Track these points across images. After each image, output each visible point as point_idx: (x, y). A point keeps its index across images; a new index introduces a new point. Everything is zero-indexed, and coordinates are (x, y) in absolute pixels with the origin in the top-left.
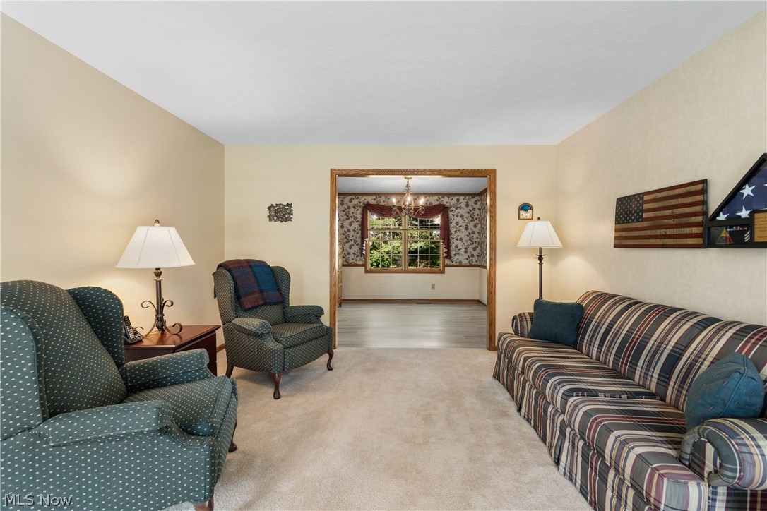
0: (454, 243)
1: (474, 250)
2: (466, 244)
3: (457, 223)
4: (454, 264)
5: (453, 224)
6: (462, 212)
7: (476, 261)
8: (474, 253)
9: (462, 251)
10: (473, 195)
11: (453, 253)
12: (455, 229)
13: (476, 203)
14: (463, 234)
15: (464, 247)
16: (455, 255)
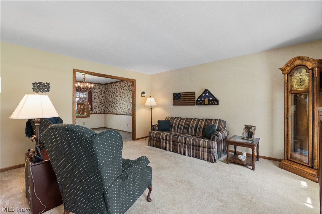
0: (94, 104)
1: (102, 107)
2: (99, 104)
3: (95, 96)
4: (94, 113)
5: (93, 96)
6: (97, 91)
7: (103, 111)
8: (102, 108)
9: (97, 108)
10: (101, 84)
11: (93, 108)
12: (94, 98)
13: (103, 88)
14: (97, 100)
15: (98, 106)
16: (94, 109)
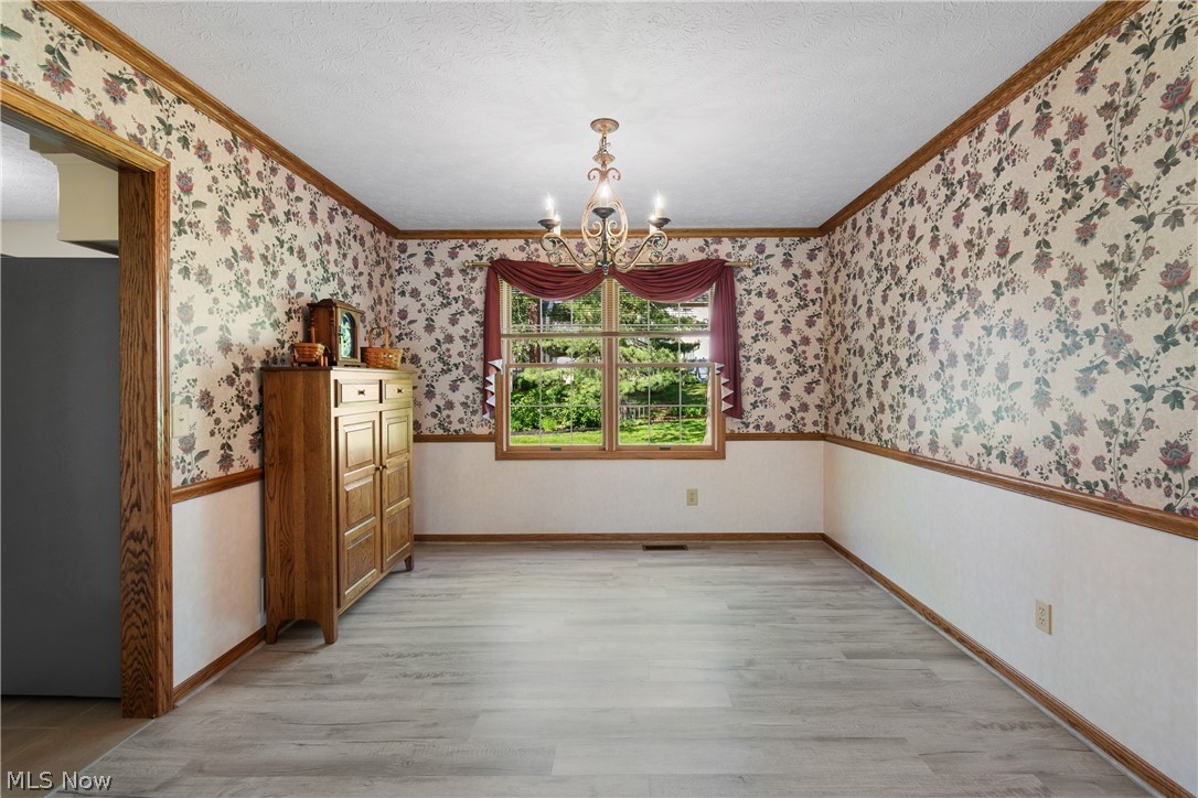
0: (751, 372)
1: (809, 389)
2: (785, 374)
3: (759, 315)
4: (751, 430)
5: (747, 318)
6: (771, 281)
7: (815, 423)
8: (808, 399)
9: (774, 395)
10: (804, 234)
11: (747, 401)
12: (753, 332)
13: (812, 256)
14: (777, 346)
15: (779, 383)
16: (754, 405)
